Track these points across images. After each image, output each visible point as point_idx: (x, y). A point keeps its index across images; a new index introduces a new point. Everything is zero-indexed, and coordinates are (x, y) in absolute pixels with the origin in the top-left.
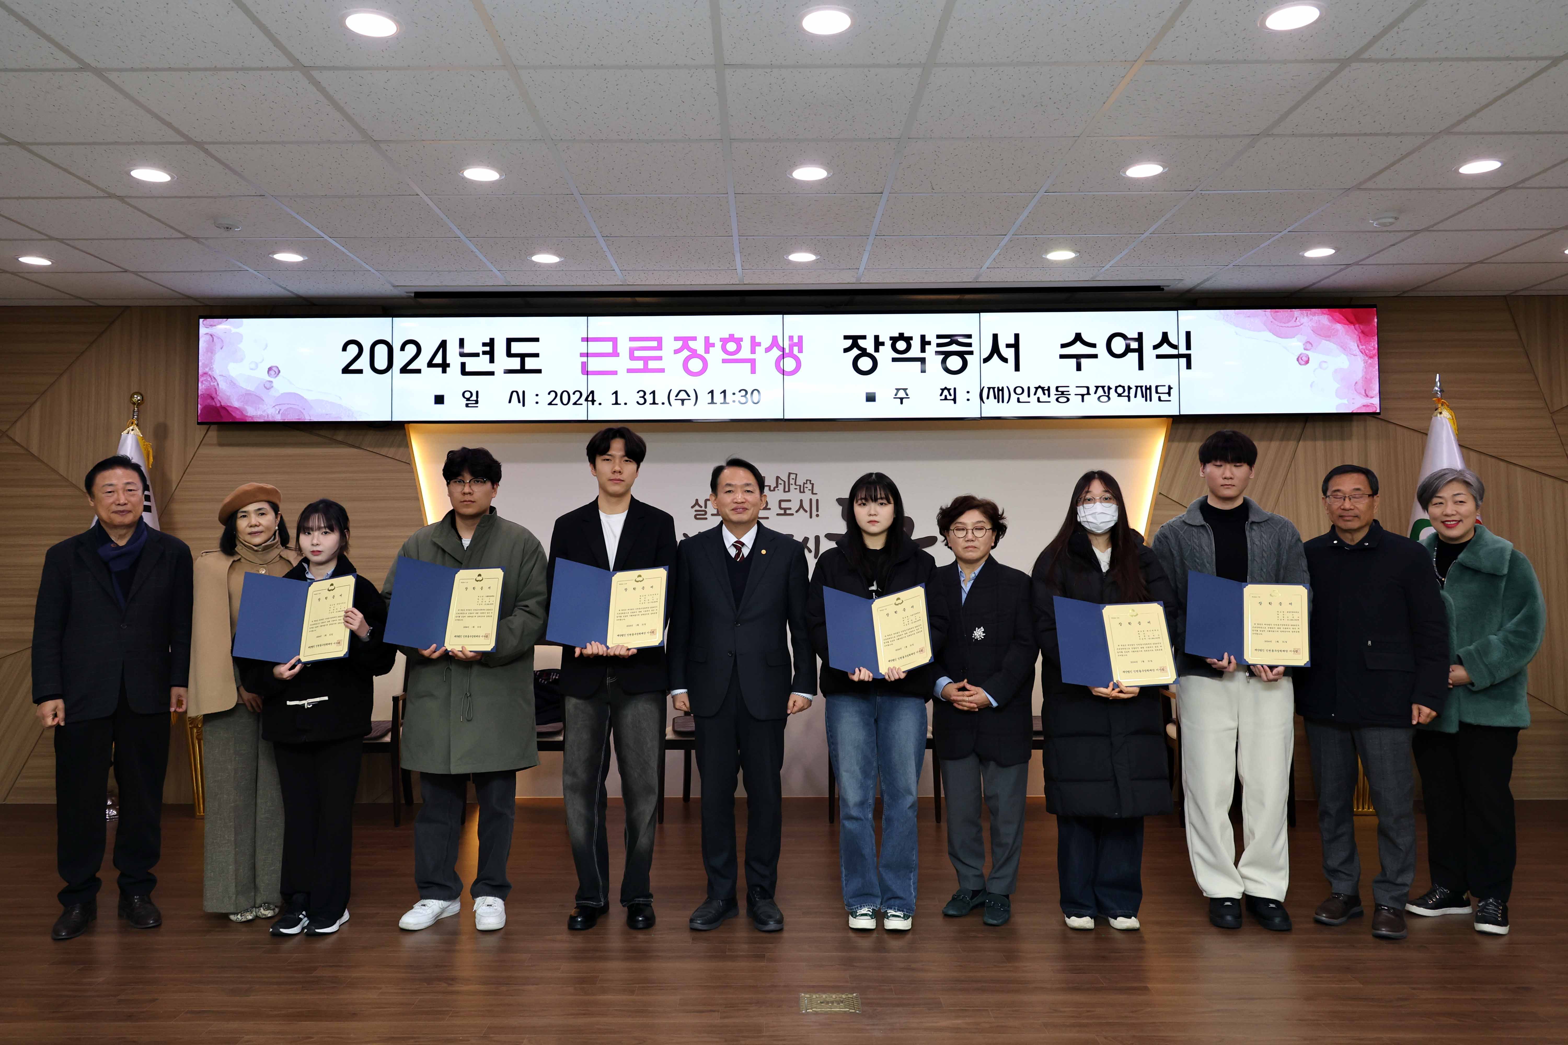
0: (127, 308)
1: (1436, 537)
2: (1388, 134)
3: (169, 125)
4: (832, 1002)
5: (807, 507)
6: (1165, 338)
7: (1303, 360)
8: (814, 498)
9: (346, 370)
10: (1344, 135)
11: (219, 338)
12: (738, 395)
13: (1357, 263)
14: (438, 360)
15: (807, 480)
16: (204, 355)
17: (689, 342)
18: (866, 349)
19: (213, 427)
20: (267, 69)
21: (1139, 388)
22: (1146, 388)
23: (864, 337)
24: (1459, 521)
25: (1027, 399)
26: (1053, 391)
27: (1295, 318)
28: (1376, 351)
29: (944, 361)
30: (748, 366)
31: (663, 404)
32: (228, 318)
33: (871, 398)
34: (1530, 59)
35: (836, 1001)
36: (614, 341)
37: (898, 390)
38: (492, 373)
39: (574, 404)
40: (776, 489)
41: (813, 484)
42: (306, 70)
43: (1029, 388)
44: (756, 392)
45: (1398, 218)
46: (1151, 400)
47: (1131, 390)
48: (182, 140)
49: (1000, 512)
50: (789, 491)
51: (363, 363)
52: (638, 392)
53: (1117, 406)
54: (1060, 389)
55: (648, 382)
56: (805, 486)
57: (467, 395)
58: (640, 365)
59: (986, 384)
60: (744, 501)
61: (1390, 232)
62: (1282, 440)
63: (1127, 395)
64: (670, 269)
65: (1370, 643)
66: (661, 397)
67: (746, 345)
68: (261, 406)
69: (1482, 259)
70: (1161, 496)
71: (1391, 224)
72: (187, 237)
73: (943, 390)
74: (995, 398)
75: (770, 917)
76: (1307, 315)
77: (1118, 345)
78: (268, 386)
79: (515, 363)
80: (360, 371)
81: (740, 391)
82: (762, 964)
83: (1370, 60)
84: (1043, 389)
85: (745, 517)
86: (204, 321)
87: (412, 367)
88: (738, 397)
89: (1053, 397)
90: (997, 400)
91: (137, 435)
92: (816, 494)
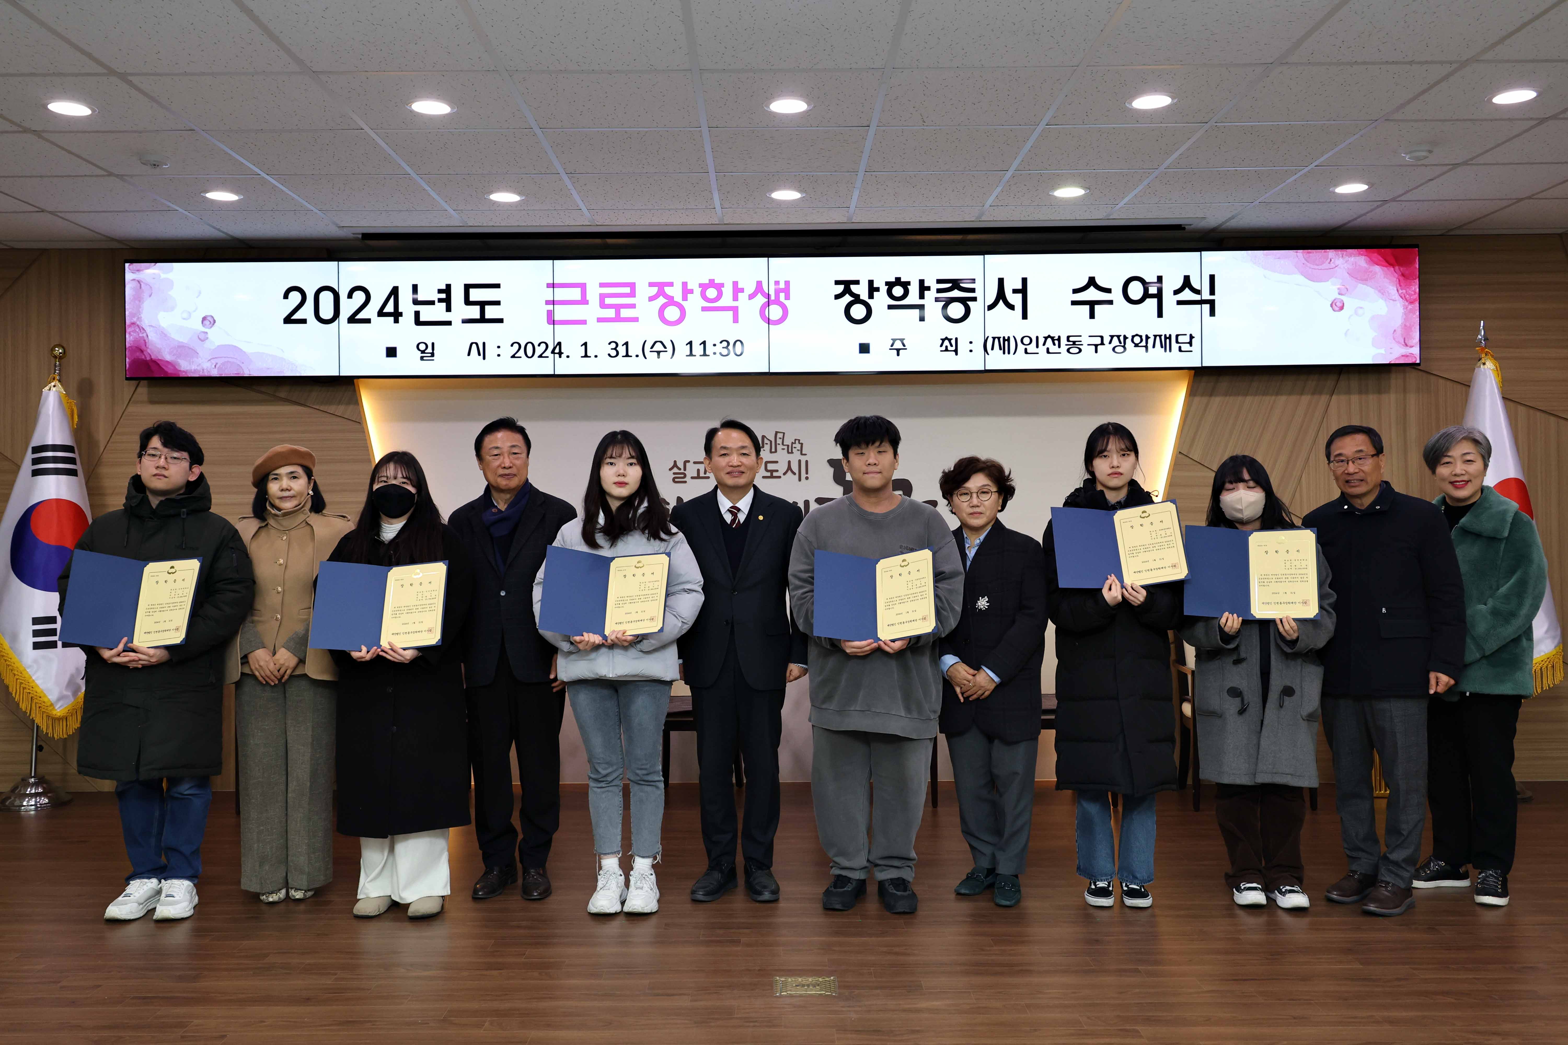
0: (44, 251)
2: (1411, 63)
3: (89, 56)
4: (808, 986)
5: (795, 468)
6: (1187, 283)
7: (1337, 306)
8: (803, 459)
9: (288, 320)
10: (1364, 63)
11: (147, 284)
12: (720, 346)
13: (1394, 200)
14: (390, 308)
15: (795, 440)
16: (130, 303)
17: (665, 288)
18: (859, 295)
19: (143, 382)
21: (1158, 338)
22: (1166, 338)
23: (857, 282)
24: (1468, 481)
25: (1036, 350)
26: (1064, 341)
27: (1329, 260)
28: (1417, 296)
29: (945, 307)
30: (730, 314)
31: (637, 356)
32: (156, 263)
33: (864, 348)
35: (812, 984)
36: (583, 287)
37: (894, 340)
38: (449, 323)
39: (539, 357)
41: (802, 444)
43: (1037, 338)
44: (738, 343)
45: (1432, 152)
46: (1170, 351)
47: (1149, 340)
48: (105, 71)
49: (1007, 473)
50: (776, 451)
51: (307, 311)
52: (610, 344)
53: (1134, 358)
54: (1071, 339)
55: (620, 332)
56: (794, 445)
57: (422, 347)
58: (611, 313)
59: (991, 334)
60: (740, 464)
61: (1426, 166)
62: (1313, 394)
63: (1145, 345)
64: (642, 208)
65: (1384, 610)
66: (635, 349)
67: (728, 291)
68: (195, 359)
69: (1530, 194)
70: (1180, 456)
71: (1426, 157)
72: (110, 174)
73: (943, 340)
74: (1000, 349)
75: (765, 887)
76: (1343, 257)
77: (1136, 291)
78: (203, 338)
79: (474, 312)
80: (304, 321)
81: (721, 342)
82: (739, 949)
84: (1053, 339)
85: (742, 481)
86: (129, 265)
87: (361, 316)
88: (719, 348)
89: (1064, 348)
90: (1002, 351)
91: (60, 392)
92: (806, 454)
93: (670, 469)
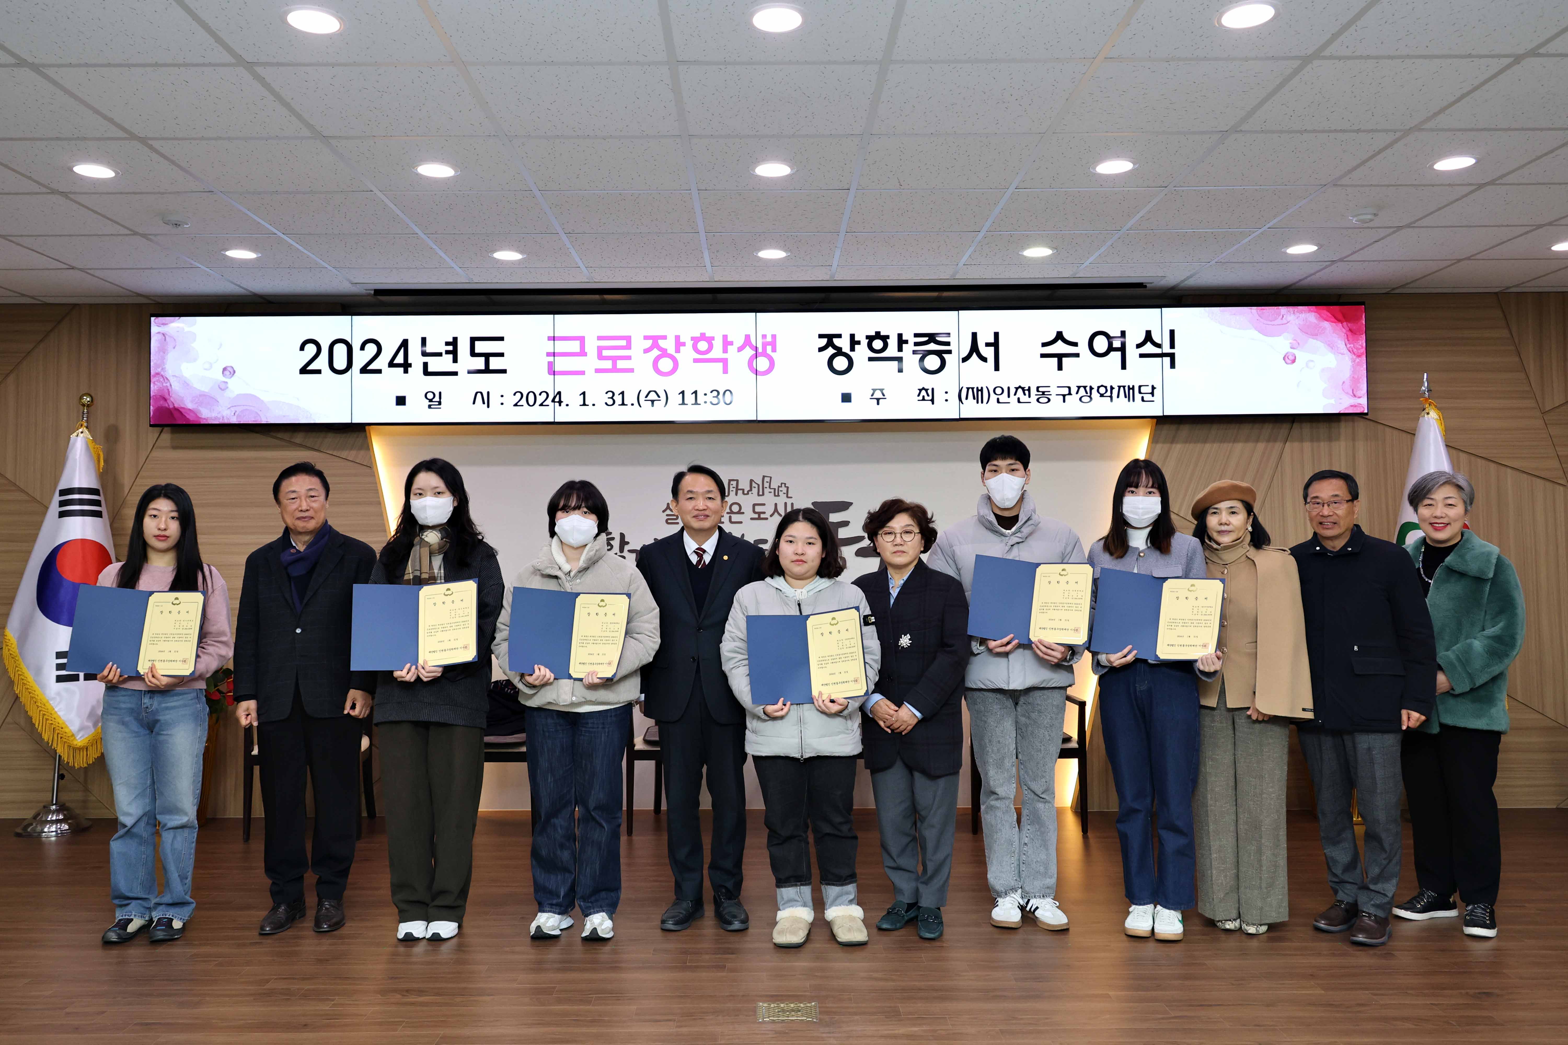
0: (75, 306)
1: (1424, 541)
2: (1358, 131)
3: (111, 121)
4: (790, 1011)
6: (1148, 337)
7: (1289, 359)
9: (304, 370)
10: (1314, 131)
11: (171, 337)
12: (710, 395)
13: (1341, 260)
14: (400, 359)
15: (782, 484)
16: (155, 355)
17: (659, 341)
18: (841, 348)
19: (166, 429)
20: (210, 64)
21: (1122, 388)
22: (1129, 388)
23: (839, 336)
24: (1448, 524)
25: (1007, 400)
26: (1034, 391)
27: (1281, 316)
28: (1363, 350)
29: (922, 360)
30: (720, 365)
31: (632, 405)
32: (180, 317)
33: (846, 398)
34: (1493, 56)
35: (794, 1010)
36: (582, 339)
37: (874, 390)
38: (455, 374)
39: (540, 405)
40: (750, 492)
41: (788, 488)
42: (250, 66)
43: (1009, 388)
44: (728, 393)
45: (1378, 215)
46: (1133, 401)
47: (1114, 390)
48: (126, 135)
49: (929, 516)
50: (763, 494)
51: (322, 363)
52: (607, 393)
53: (1100, 407)
54: (1040, 389)
55: (616, 382)
56: (780, 489)
57: (430, 396)
58: (608, 364)
59: (965, 384)
61: (1372, 228)
62: (1268, 441)
63: (1109, 395)
64: (637, 266)
65: (1356, 648)
66: (630, 398)
67: (718, 344)
68: (216, 407)
69: (1469, 255)
71: (1371, 220)
72: (135, 233)
73: (920, 390)
74: (974, 399)
76: (1294, 313)
77: (1101, 344)
78: (223, 387)
79: (480, 363)
80: (318, 372)
81: (711, 392)
82: (723, 974)
83: (1331, 57)
84: (1023, 389)
86: (155, 319)
87: (373, 366)
88: (710, 397)
89: (1034, 398)
90: (976, 400)
91: (87, 438)
92: (791, 497)
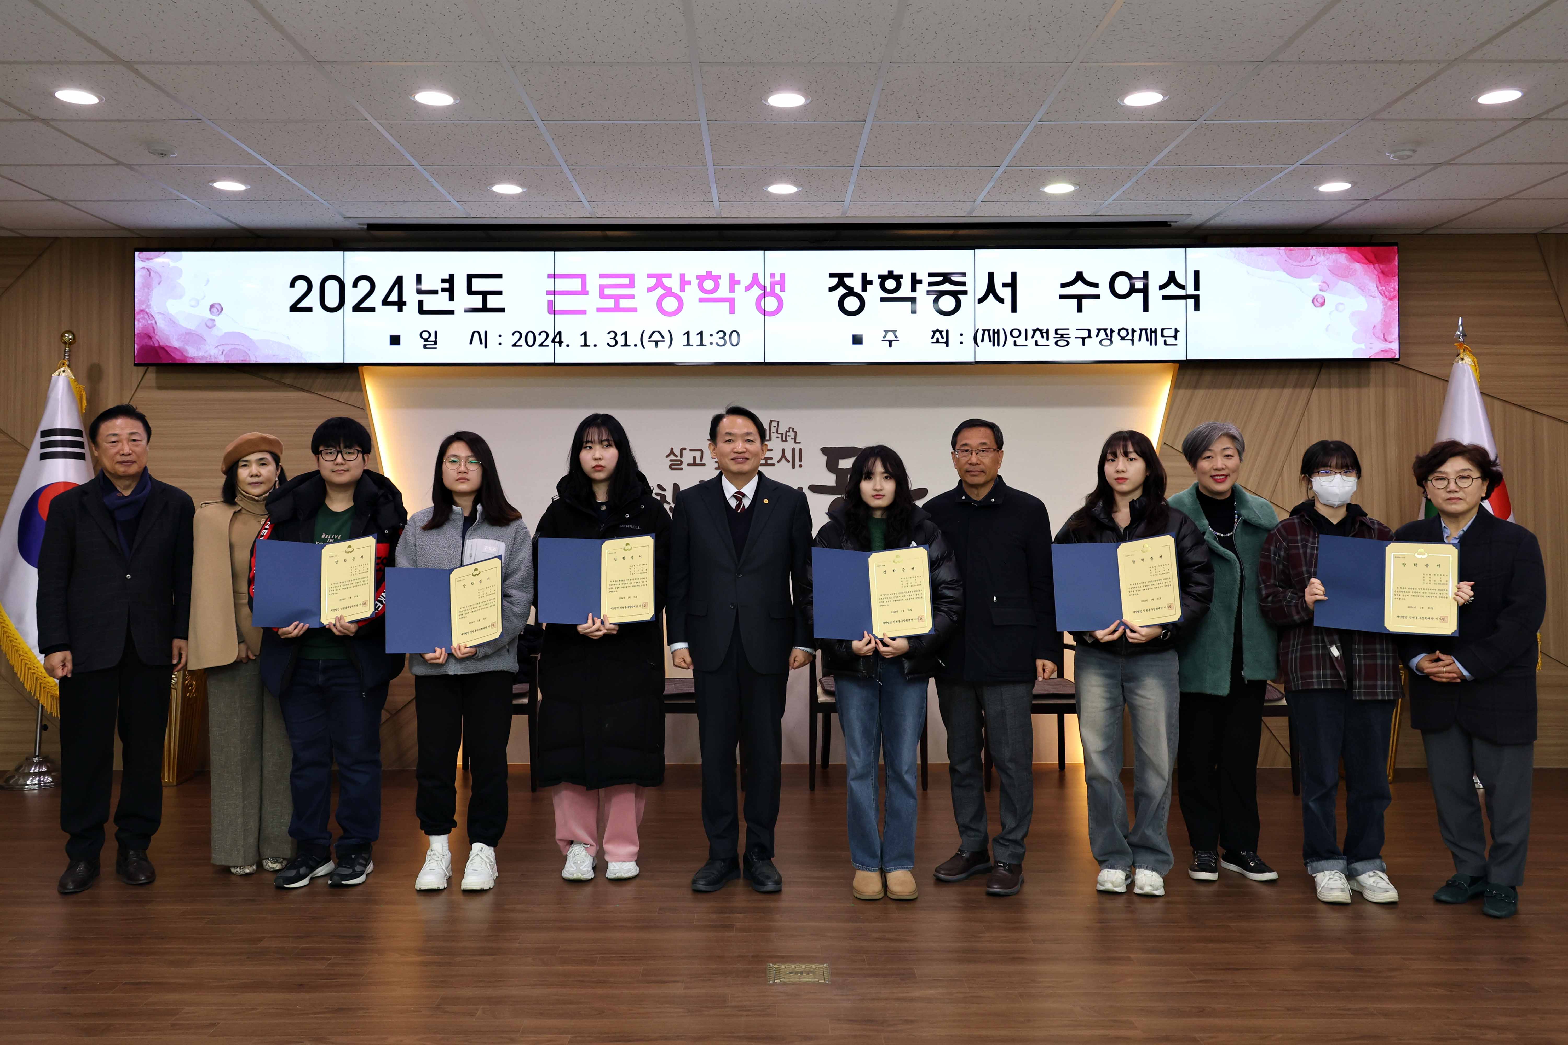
0: (55, 239)
2: (1400, 62)
3: (95, 43)
4: (802, 973)
5: (789, 456)
6: (1172, 278)
7: (1318, 302)
8: (797, 447)
9: (294, 308)
10: (1354, 62)
11: (156, 273)
12: (715, 335)
13: (1375, 199)
14: (394, 297)
15: (790, 428)
16: (139, 290)
17: (663, 279)
18: (852, 288)
19: (151, 369)
21: (1144, 331)
22: (1151, 331)
23: (851, 275)
25: (1025, 343)
26: (1052, 334)
27: (1311, 257)
28: (1396, 293)
29: (936, 301)
30: (727, 305)
31: (636, 345)
33: (857, 340)
35: (805, 971)
36: (583, 277)
37: (886, 332)
38: (452, 312)
39: (540, 346)
41: (796, 433)
43: (1026, 330)
44: (734, 334)
45: (1416, 151)
46: (1156, 344)
47: (1135, 333)
48: (111, 59)
51: (313, 300)
52: (609, 333)
53: (1120, 350)
54: (1059, 332)
55: (619, 322)
56: (788, 434)
57: (425, 335)
58: (610, 303)
59: (981, 326)
60: (745, 450)
61: (1409, 165)
62: (1295, 387)
63: (1131, 338)
64: (641, 200)
66: (633, 339)
67: (724, 283)
68: (202, 346)
69: (1509, 194)
70: (1165, 446)
71: (1410, 157)
72: (119, 163)
73: (934, 332)
74: (990, 341)
75: (768, 878)
76: (1324, 254)
77: (1122, 286)
78: (210, 325)
79: (477, 302)
80: (309, 309)
81: (718, 333)
82: (731, 934)
84: (1041, 332)
85: (746, 467)
86: (139, 254)
87: (366, 304)
88: (716, 338)
89: (1052, 341)
90: (992, 343)
91: (69, 377)
92: (800, 443)
93: (667, 456)
